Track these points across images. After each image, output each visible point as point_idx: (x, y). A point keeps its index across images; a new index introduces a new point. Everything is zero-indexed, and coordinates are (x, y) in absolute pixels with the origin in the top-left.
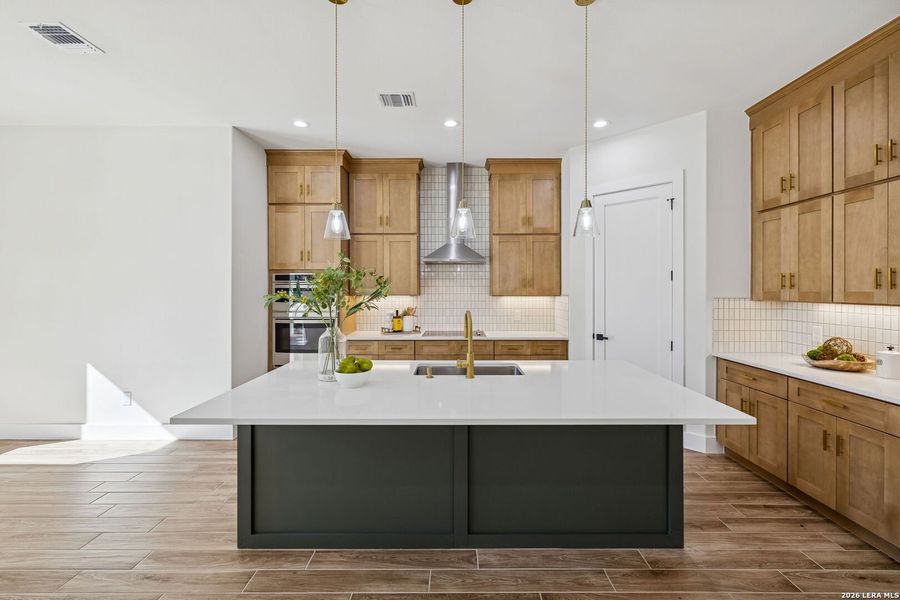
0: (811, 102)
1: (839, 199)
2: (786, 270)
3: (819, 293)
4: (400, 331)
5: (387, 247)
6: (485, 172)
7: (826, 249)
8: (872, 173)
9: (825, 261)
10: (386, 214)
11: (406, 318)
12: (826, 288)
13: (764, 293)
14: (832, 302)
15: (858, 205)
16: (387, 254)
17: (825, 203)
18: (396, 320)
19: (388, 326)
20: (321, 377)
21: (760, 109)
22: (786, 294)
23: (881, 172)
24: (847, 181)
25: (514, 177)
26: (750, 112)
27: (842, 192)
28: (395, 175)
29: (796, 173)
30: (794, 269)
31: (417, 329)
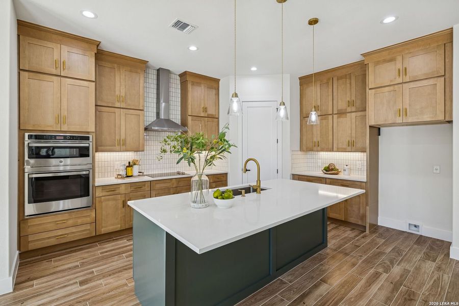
0: (325, 81)
1: (335, 116)
2: (315, 140)
3: (328, 148)
4: (132, 176)
5: (123, 118)
6: (178, 78)
7: (331, 133)
8: (346, 109)
9: (331, 137)
10: (123, 94)
11: (135, 166)
12: (331, 146)
13: (306, 148)
14: (333, 151)
15: (342, 119)
16: (123, 123)
17: (330, 117)
18: (130, 168)
19: (123, 173)
20: (192, 204)
21: (304, 78)
22: (315, 148)
23: (349, 109)
24: (338, 110)
25: (199, 84)
26: (300, 78)
27: (336, 114)
28: (129, 68)
29: (319, 104)
30: (319, 139)
31: (141, 174)
